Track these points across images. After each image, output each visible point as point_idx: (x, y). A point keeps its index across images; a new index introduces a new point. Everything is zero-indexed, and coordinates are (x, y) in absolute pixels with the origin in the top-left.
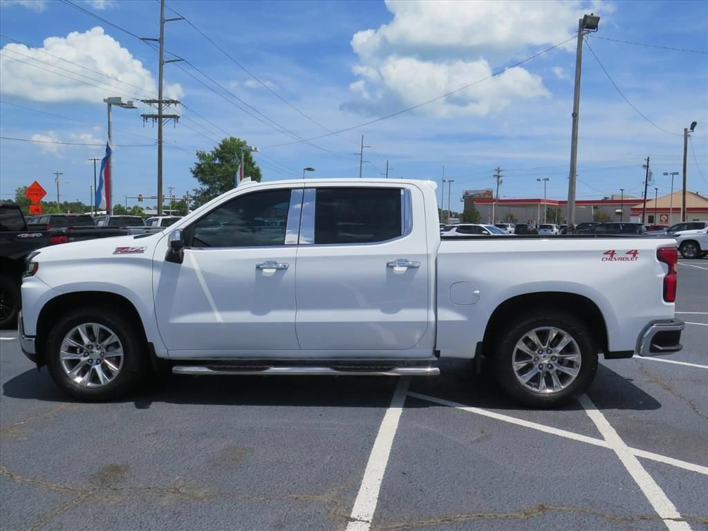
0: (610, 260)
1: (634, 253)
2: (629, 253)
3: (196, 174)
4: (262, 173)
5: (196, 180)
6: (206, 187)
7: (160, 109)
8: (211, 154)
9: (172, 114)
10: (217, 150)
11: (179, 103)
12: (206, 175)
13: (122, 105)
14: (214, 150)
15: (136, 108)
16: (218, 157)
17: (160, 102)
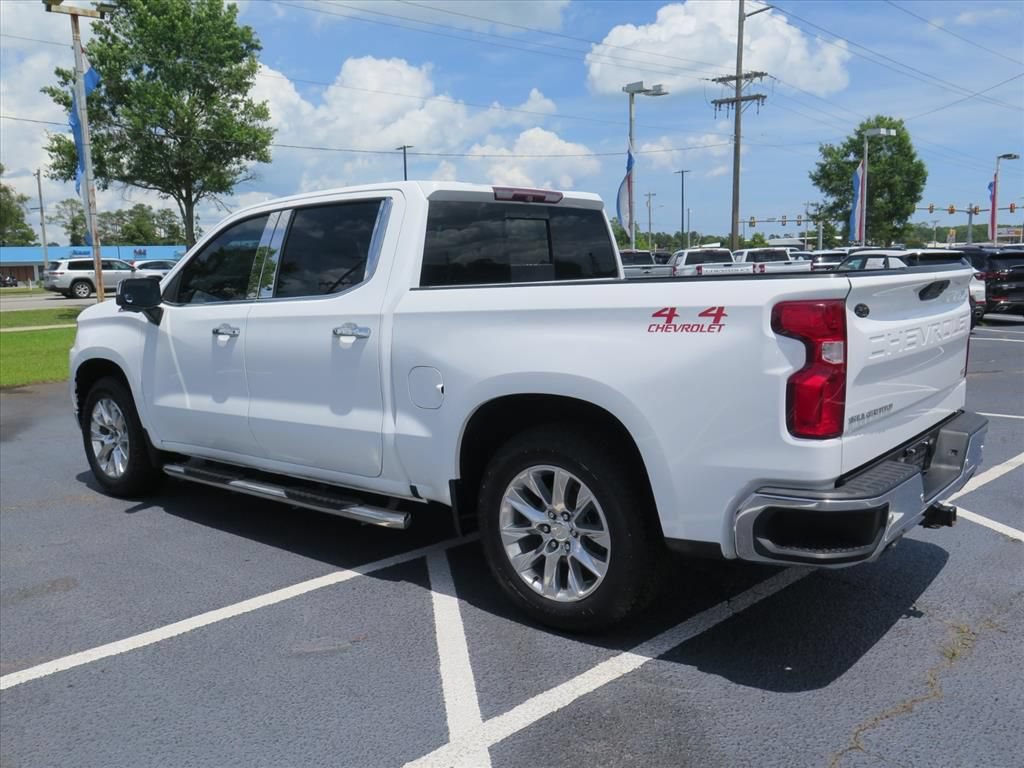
0: (665, 329)
1: (717, 314)
2: (705, 314)
3: (817, 180)
4: (926, 169)
5: (817, 189)
6: (831, 200)
7: (738, 88)
8: (841, 147)
9: (754, 93)
10: (851, 141)
11: (766, 74)
12: (831, 181)
13: (646, 92)
14: (846, 141)
15: (666, 93)
16: (853, 151)
17: (738, 78)
